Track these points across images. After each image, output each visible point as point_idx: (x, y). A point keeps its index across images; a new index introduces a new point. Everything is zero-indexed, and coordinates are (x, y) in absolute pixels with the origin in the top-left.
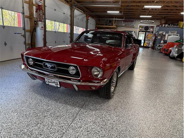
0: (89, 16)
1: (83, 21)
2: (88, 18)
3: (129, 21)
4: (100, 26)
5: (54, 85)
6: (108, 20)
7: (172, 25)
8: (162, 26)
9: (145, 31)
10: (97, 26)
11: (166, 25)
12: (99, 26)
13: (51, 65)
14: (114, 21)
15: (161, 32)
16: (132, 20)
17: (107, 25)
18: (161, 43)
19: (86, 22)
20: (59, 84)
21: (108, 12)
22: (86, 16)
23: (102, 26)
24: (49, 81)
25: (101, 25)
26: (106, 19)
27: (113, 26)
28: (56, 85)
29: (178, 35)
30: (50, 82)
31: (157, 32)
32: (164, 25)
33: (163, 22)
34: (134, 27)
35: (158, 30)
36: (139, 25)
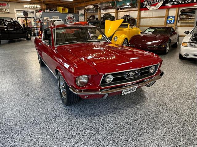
7: (53, 10)
8: (44, 11)
9: (23, 16)
11: (48, 10)
15: (45, 18)
16: (4, 3)
20: (136, 89)
28: (132, 91)
29: (60, 20)
31: (41, 17)
32: (46, 10)
33: (44, 7)
34: (9, 12)
35: (41, 15)
36: (15, 9)
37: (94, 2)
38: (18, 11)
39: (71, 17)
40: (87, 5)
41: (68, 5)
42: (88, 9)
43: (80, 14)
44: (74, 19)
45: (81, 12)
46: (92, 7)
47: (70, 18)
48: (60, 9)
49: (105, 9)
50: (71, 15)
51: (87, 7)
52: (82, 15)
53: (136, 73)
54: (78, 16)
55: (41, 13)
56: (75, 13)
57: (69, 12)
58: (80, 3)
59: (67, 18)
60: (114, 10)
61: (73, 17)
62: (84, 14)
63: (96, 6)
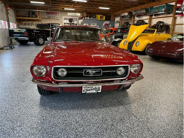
1: (3, 12)
2: (7, 8)
4: (21, 18)
6: (29, 11)
7: (92, 18)
8: (85, 19)
9: (69, 23)
10: (17, 18)
11: (88, 18)
12: (19, 18)
14: (38, 12)
15: (85, 24)
16: (56, 12)
17: (29, 17)
18: (87, 34)
19: (6, 14)
20: (101, 89)
21: (31, 2)
22: (5, 6)
23: (24, 18)
24: (88, 89)
25: (22, 16)
26: (27, 10)
28: (96, 91)
30: (89, 90)
31: (82, 24)
32: (86, 18)
33: (85, 15)
34: (58, 19)
35: (82, 22)
36: (63, 17)
37: (129, 10)
38: (65, 19)
39: (108, 23)
40: (123, 13)
41: (107, 13)
42: (123, 16)
43: (116, 21)
44: (110, 25)
45: (117, 19)
46: (127, 14)
47: (106, 25)
48: (99, 16)
49: (139, 16)
50: (108, 22)
51: (123, 15)
52: (118, 22)
53: (97, 71)
54: (114, 23)
55: (82, 20)
56: (112, 20)
57: (106, 20)
58: (117, 11)
59: (104, 25)
60: (148, 17)
61: (110, 24)
62: (119, 21)
63: (130, 13)
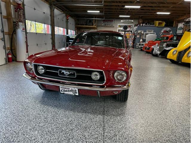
0: (69, 16)
1: (63, 21)
2: (68, 18)
3: (108, 21)
4: (80, 26)
5: (71, 93)
6: (87, 20)
7: (149, 24)
8: (140, 25)
9: (124, 30)
10: (77, 26)
11: (144, 24)
12: (79, 26)
13: (70, 72)
14: (94, 20)
15: (139, 31)
17: (87, 25)
18: (141, 41)
19: (66, 22)
20: (77, 92)
21: (88, 11)
22: (66, 16)
23: (82, 26)
24: (65, 90)
25: (81, 25)
26: (85, 19)
27: (94, 26)
28: (73, 93)
29: (154, 34)
30: (67, 91)
31: (136, 31)
32: (141, 24)
33: (141, 22)
34: (113, 27)
35: (136, 29)
36: (118, 24)
38: (120, 27)
39: (168, 30)
40: (188, 18)
41: (169, 19)
42: (187, 21)
43: (178, 27)
44: (171, 32)
45: (181, 25)
47: (166, 32)
48: (157, 23)
50: (168, 29)
52: (181, 28)
53: (71, 73)
54: (177, 30)
55: (137, 27)
56: (174, 26)
57: (166, 26)
58: (182, 16)
59: (162, 31)
61: (170, 31)
62: (183, 27)
